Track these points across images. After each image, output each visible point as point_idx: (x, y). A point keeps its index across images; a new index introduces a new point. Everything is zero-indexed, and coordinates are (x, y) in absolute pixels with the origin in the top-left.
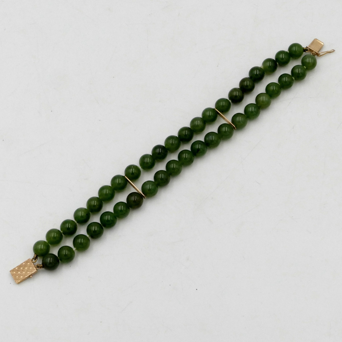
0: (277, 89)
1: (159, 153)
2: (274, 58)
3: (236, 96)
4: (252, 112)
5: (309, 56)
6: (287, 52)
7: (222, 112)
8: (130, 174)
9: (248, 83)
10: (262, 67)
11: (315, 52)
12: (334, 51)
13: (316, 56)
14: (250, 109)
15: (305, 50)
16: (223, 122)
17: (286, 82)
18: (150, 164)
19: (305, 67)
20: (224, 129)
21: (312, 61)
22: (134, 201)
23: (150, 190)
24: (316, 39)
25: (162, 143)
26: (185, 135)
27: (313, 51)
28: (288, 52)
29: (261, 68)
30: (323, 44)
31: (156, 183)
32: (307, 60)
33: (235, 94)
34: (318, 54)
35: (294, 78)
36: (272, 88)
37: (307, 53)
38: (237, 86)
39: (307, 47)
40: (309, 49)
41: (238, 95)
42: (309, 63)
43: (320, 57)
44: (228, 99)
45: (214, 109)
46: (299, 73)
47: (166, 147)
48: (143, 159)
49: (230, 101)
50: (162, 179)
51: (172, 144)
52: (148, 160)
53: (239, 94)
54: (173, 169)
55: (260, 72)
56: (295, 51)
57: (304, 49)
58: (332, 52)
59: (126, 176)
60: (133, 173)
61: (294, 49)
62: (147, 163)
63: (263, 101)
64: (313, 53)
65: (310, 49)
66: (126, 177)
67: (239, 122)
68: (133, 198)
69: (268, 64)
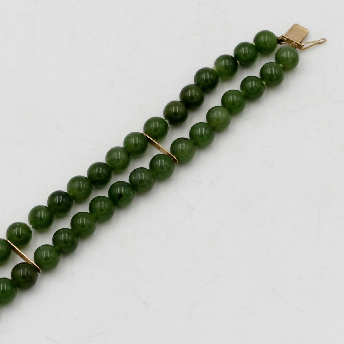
0: (239, 99)
1: (59, 204)
2: (232, 54)
3: (176, 113)
4: (202, 136)
5: (286, 49)
6: (252, 44)
7: (155, 138)
8: (16, 236)
9: (194, 93)
10: (214, 69)
11: (296, 43)
12: (325, 41)
13: (298, 50)
14: (199, 131)
15: (280, 41)
16: (156, 152)
17: (252, 88)
18: (45, 221)
19: (281, 65)
20: (159, 163)
21: (292, 56)
22: (24, 277)
23: (47, 258)
24: (297, 24)
25: (64, 188)
26: (99, 175)
27: (293, 42)
28: (254, 44)
29: (212, 69)
30: (307, 31)
31: (57, 248)
32: (284, 55)
33: (173, 109)
34: (300, 47)
35: (264, 83)
36: (230, 98)
37: (284, 45)
38: (177, 98)
39: (282, 36)
40: (286, 39)
41: (179, 111)
42: (287, 59)
43: (304, 50)
44: (163, 117)
45: (142, 134)
46: (272, 75)
47: (71, 194)
48: (35, 213)
49: (167, 121)
50: (65, 242)
51: (79, 189)
52: (42, 214)
53: (181, 110)
54: (83, 226)
55: (211, 76)
56: (265, 43)
57: (278, 40)
58: (323, 42)
59: (8, 239)
60: (19, 236)
61: (262, 39)
62: (41, 219)
63: (218, 120)
64: (292, 45)
65: (288, 39)
66: (8, 241)
67: (183, 151)
68: (21, 272)
69: (223, 63)
